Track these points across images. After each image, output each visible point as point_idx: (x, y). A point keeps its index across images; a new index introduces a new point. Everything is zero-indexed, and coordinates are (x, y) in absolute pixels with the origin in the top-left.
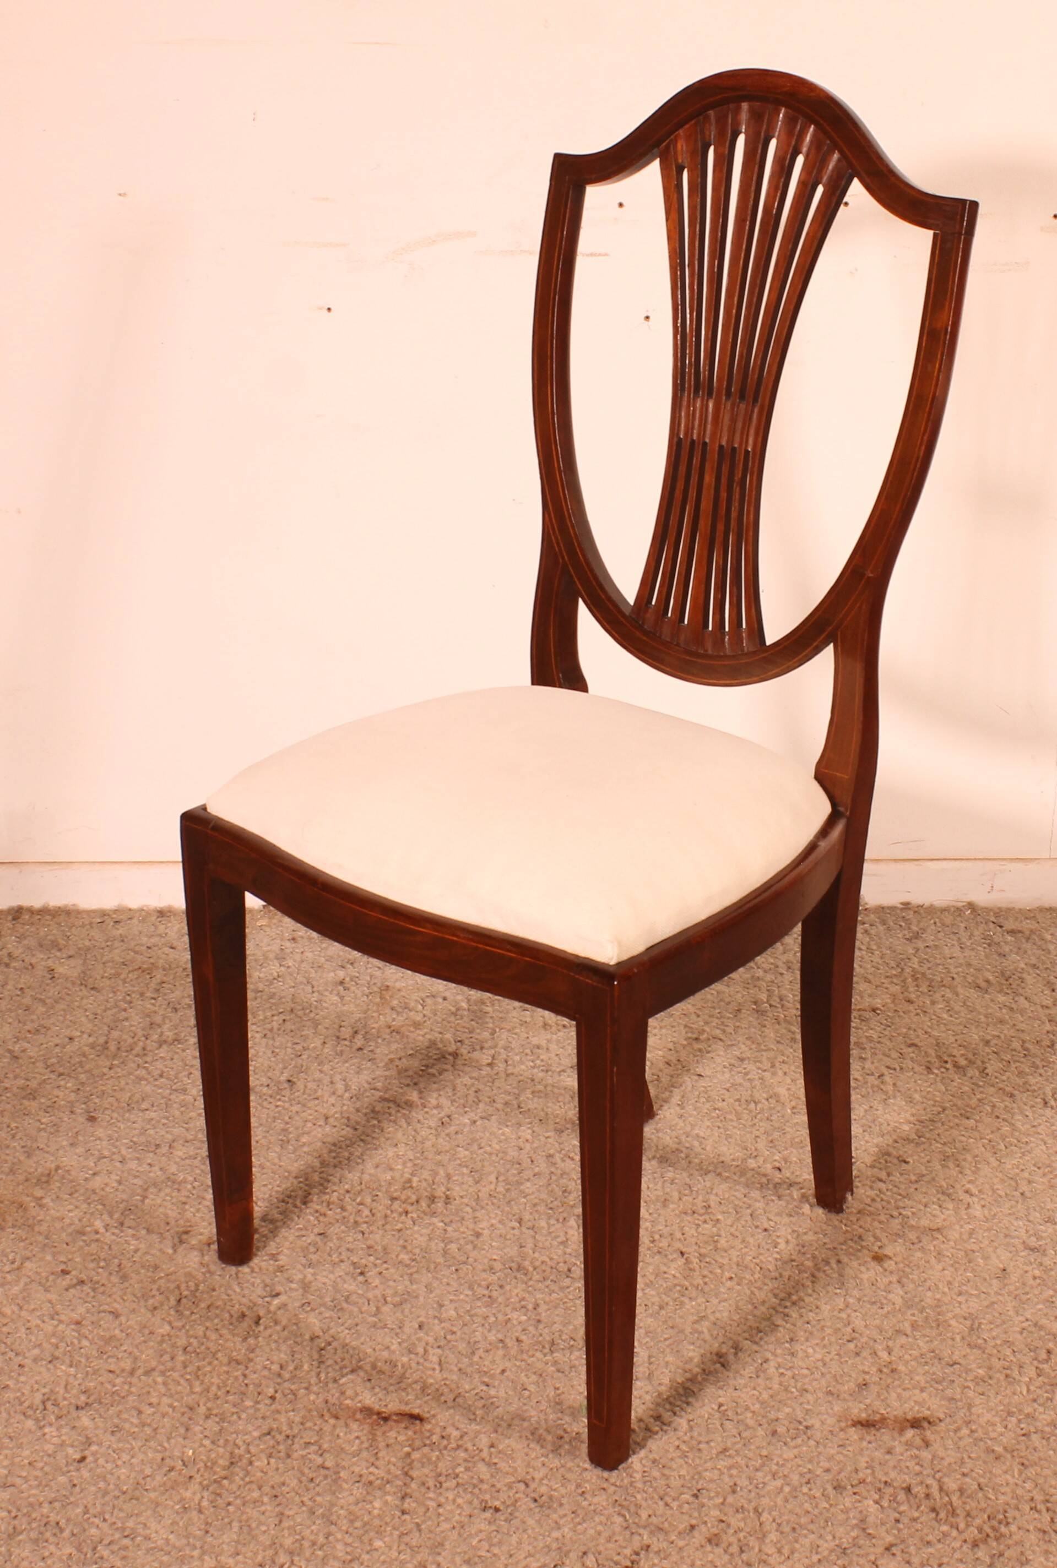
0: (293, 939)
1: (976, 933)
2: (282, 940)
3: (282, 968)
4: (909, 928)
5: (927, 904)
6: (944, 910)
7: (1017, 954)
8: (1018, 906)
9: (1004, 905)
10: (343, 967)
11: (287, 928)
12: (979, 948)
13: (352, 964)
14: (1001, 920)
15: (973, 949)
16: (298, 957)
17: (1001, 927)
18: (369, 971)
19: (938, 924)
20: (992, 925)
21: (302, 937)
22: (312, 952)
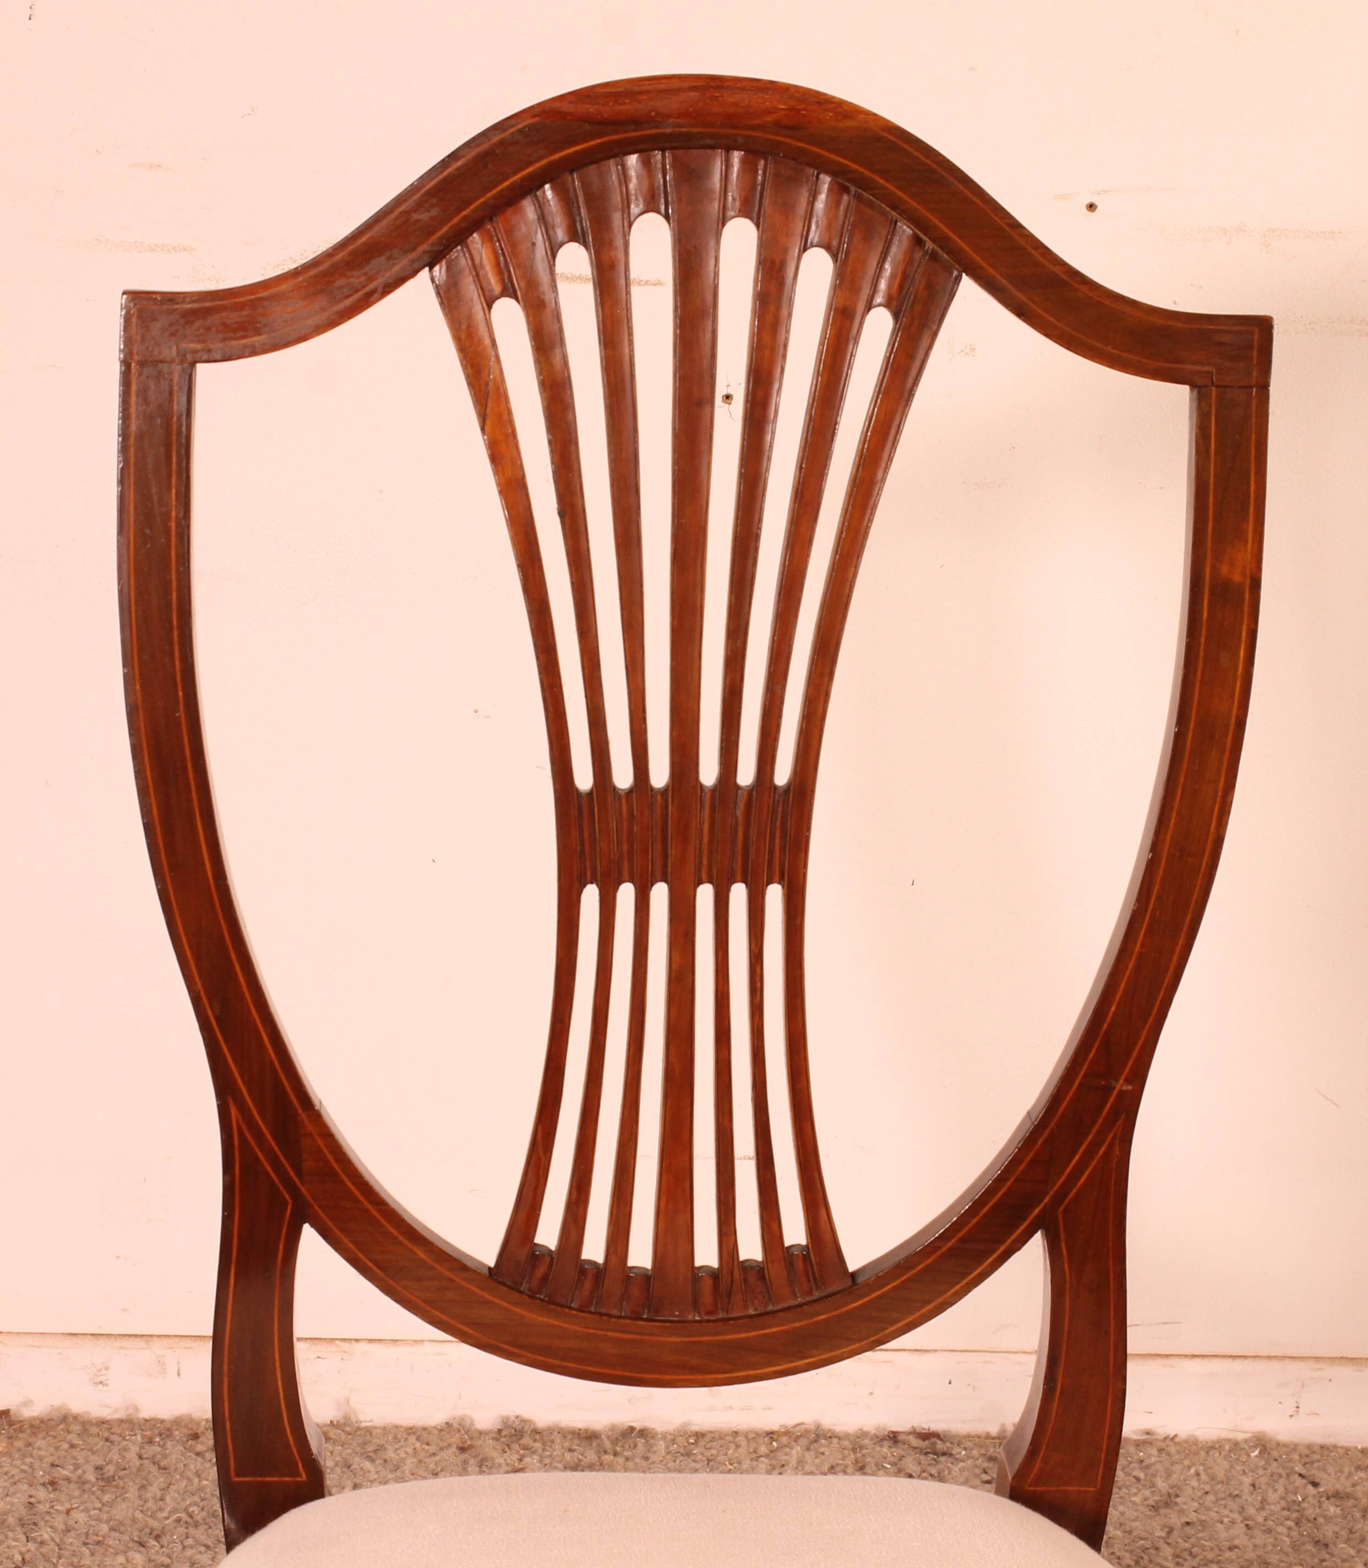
0: (52, 1483)
1: (1272, 1497)
2: (31, 1485)
3: (31, 1546)
4: (1154, 1485)
5: (1183, 1435)
6: (1212, 1447)
7: (1347, 1541)
8: (1344, 1441)
9: (1319, 1439)
10: (142, 1544)
11: (41, 1459)
12: (1280, 1529)
13: (157, 1538)
14: (1314, 1472)
15: (1269, 1531)
16: (59, 1522)
17: (1315, 1484)
18: (189, 1552)
19: (1204, 1477)
20: (1299, 1482)
21: (68, 1480)
22: (86, 1510)
